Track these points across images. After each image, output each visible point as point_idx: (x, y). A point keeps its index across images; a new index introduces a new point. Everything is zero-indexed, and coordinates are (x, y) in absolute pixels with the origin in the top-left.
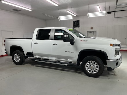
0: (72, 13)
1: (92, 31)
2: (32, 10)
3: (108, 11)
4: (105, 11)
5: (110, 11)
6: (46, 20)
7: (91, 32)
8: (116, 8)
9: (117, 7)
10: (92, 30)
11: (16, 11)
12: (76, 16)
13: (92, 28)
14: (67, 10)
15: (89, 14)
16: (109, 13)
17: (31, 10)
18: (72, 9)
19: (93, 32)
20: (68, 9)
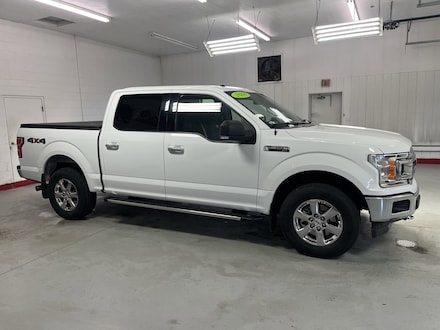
0: (255, 28)
1: (327, 94)
2: (111, 18)
3: (387, 20)
4: (377, 19)
5: (394, 19)
6: (159, 57)
7: (321, 97)
8: (420, 5)
10: (325, 90)
11: (54, 25)
12: (267, 39)
13: (325, 83)
14: (239, 18)
15: (318, 28)
16: (390, 25)
17: (106, 20)
18: (256, 12)
19: (331, 95)
20: (242, 14)
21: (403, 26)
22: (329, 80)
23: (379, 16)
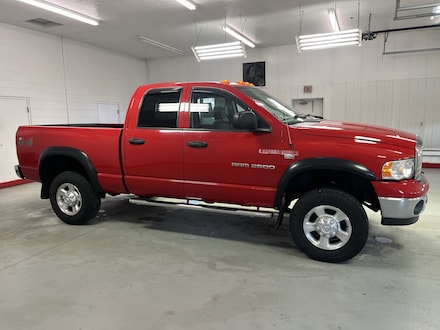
0: (242, 35)
1: (309, 100)
2: (100, 22)
3: (366, 30)
4: (357, 30)
5: (372, 30)
6: (146, 60)
7: (304, 102)
8: (396, 18)
9: (400, 14)
10: (307, 96)
11: (41, 27)
12: (253, 46)
13: (308, 89)
14: (226, 25)
15: (301, 37)
16: (368, 36)
17: (95, 23)
18: (243, 19)
19: (312, 101)
20: (229, 21)
21: (380, 37)
22: (311, 87)
23: (358, 27)
